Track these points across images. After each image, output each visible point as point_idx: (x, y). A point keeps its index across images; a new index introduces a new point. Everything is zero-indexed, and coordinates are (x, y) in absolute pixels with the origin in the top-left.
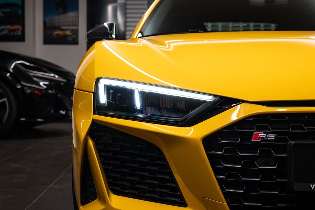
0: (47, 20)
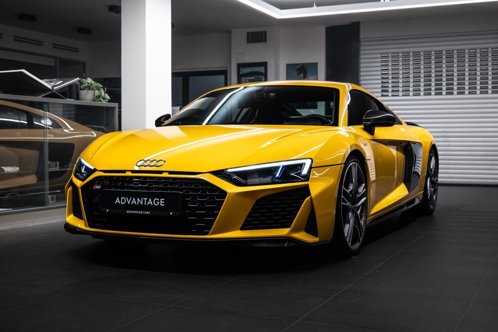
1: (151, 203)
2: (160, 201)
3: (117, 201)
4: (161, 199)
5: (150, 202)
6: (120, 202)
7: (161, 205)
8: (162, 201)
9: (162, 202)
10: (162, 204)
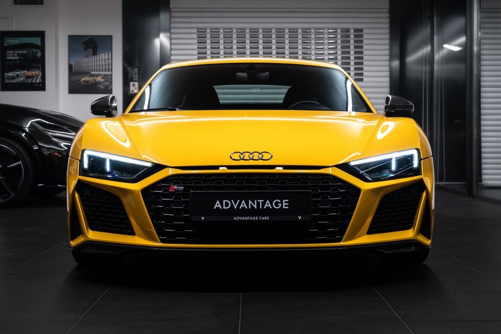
0: (73, 63)
1: (270, 205)
2: (282, 203)
3: (216, 206)
4: (284, 201)
5: (268, 204)
6: (222, 206)
7: (284, 207)
8: (285, 202)
9: (285, 204)
10: (286, 206)
